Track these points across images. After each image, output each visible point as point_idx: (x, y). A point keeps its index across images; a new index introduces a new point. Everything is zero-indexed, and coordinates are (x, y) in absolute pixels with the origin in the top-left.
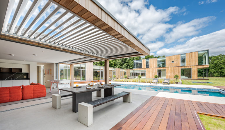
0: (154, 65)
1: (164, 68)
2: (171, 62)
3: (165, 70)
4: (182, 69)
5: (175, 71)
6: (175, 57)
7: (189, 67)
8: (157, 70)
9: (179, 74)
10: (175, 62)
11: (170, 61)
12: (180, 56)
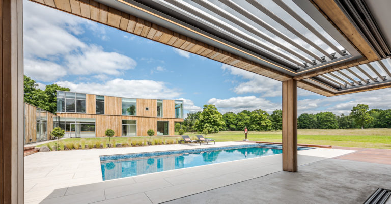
0: (116, 110)
1: (134, 119)
2: (145, 110)
3: (135, 122)
4: (158, 122)
5: (151, 124)
6: (150, 102)
7: (166, 120)
8: (120, 119)
9: (155, 129)
10: (150, 110)
11: (143, 107)
12: (157, 102)
